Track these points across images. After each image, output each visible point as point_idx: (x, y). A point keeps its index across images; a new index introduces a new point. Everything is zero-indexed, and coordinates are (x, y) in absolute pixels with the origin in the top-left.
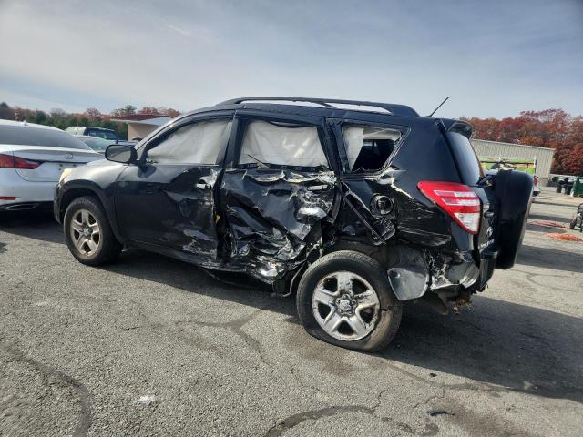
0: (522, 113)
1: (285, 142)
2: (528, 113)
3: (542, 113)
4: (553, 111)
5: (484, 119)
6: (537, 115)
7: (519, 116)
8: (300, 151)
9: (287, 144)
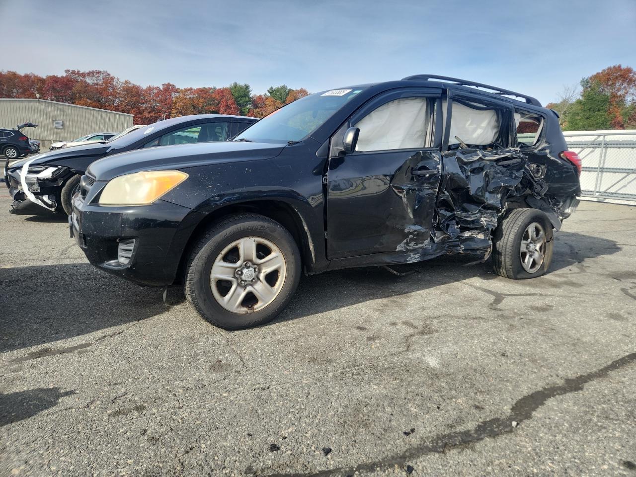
0: (67, 71)
1: (469, 123)
2: (73, 72)
3: (89, 74)
4: (99, 72)
5: (23, 74)
6: (83, 75)
7: (64, 75)
8: (479, 131)
9: (471, 124)
